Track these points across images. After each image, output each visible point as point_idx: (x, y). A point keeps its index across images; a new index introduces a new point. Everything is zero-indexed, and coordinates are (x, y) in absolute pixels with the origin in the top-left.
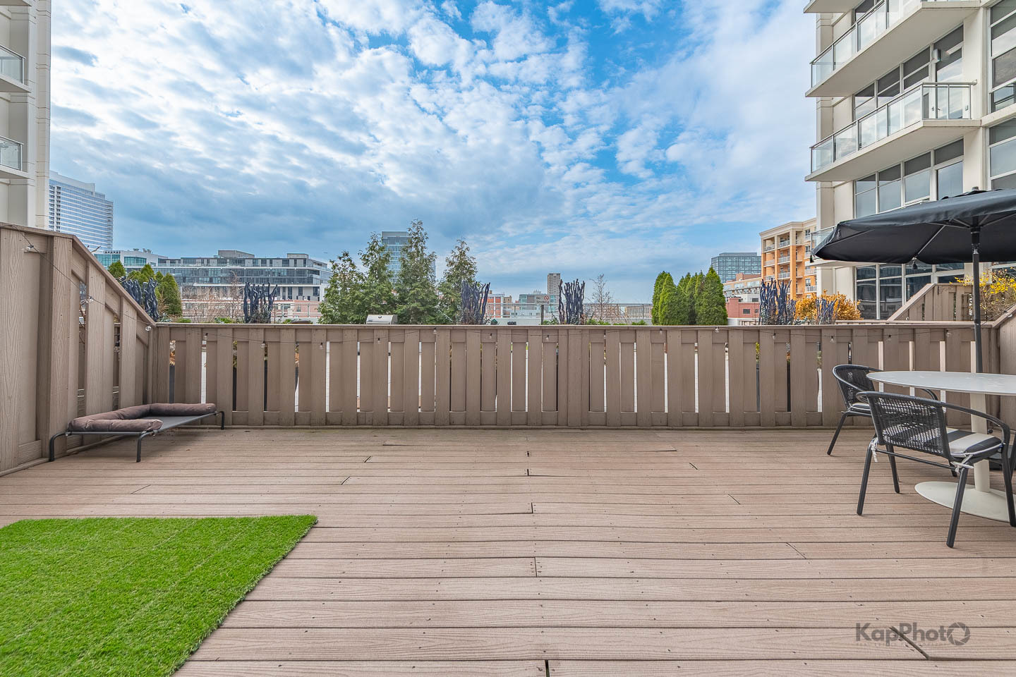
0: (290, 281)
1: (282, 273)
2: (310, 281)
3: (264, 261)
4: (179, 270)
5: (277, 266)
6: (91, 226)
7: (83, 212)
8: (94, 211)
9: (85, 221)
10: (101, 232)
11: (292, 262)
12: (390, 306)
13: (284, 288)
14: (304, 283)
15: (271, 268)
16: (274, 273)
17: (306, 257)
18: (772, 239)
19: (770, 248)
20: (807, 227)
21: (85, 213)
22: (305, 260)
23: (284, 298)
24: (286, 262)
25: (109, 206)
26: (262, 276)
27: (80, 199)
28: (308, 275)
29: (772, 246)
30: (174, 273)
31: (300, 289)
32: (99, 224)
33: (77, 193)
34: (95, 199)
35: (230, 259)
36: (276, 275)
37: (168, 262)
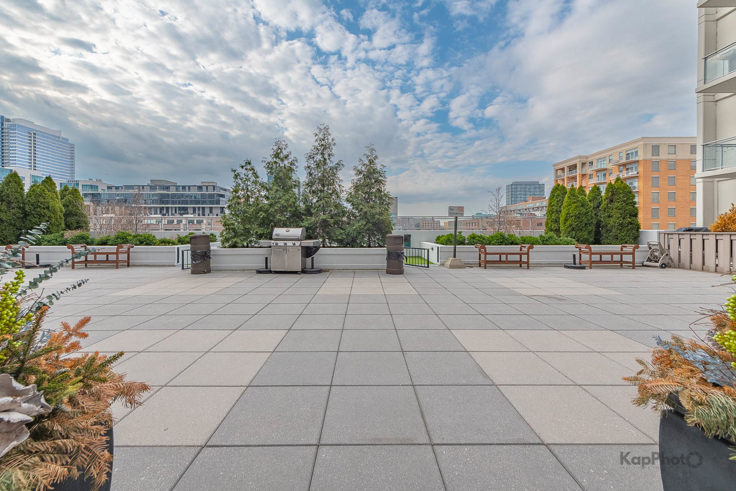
0: (203, 203)
1: (197, 197)
2: (218, 202)
3: (184, 187)
4: (122, 195)
5: (194, 192)
6: (58, 162)
7: (53, 152)
8: (61, 151)
9: (54, 158)
10: (67, 167)
11: (204, 188)
12: (295, 219)
13: (199, 208)
14: (213, 204)
15: (189, 193)
16: (191, 196)
17: (215, 184)
18: (563, 169)
19: (561, 176)
20: (590, 160)
21: (55, 153)
22: (214, 187)
23: (199, 215)
24: (200, 188)
25: (72, 147)
26: (183, 199)
27: (51, 142)
28: (216, 198)
29: (562, 174)
30: (118, 196)
31: (211, 209)
32: (65, 161)
33: (48, 138)
34: (62, 142)
35: (159, 186)
36: (193, 198)
37: (114, 188)
